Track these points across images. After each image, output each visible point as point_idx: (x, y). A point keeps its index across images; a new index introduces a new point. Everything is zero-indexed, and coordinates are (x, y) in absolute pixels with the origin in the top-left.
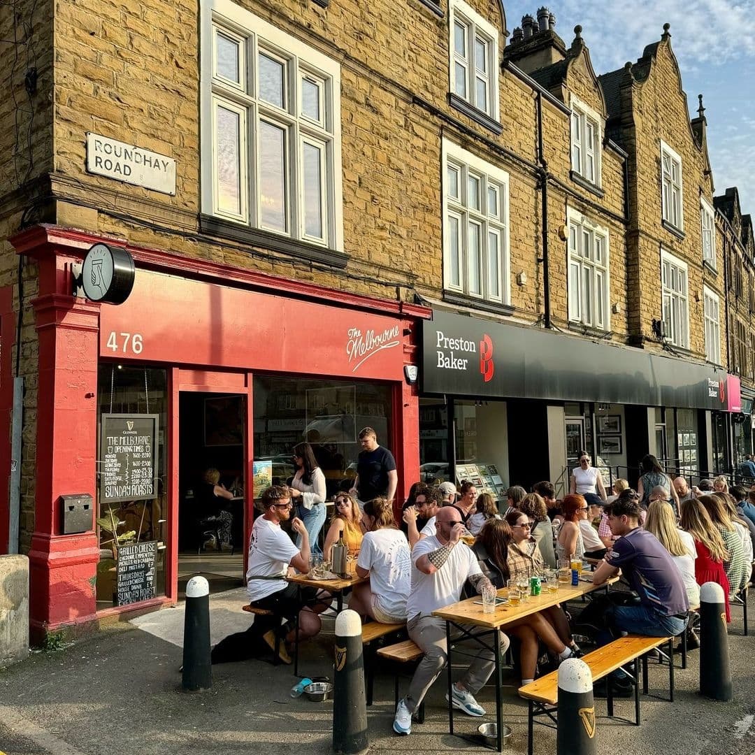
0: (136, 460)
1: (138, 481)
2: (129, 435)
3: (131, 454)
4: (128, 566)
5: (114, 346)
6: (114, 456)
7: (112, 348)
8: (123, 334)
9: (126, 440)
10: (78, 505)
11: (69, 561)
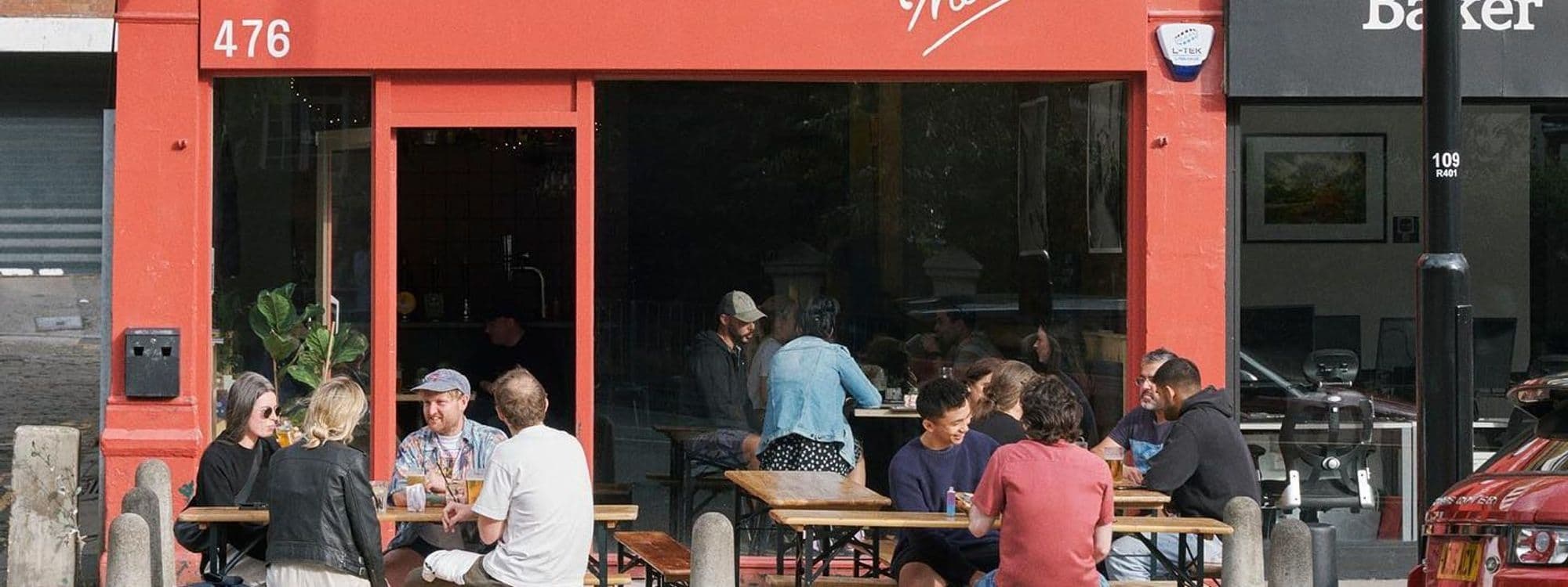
5: (230, 48)
7: (225, 51)
8: (247, 23)
10: (150, 346)
11: (138, 446)
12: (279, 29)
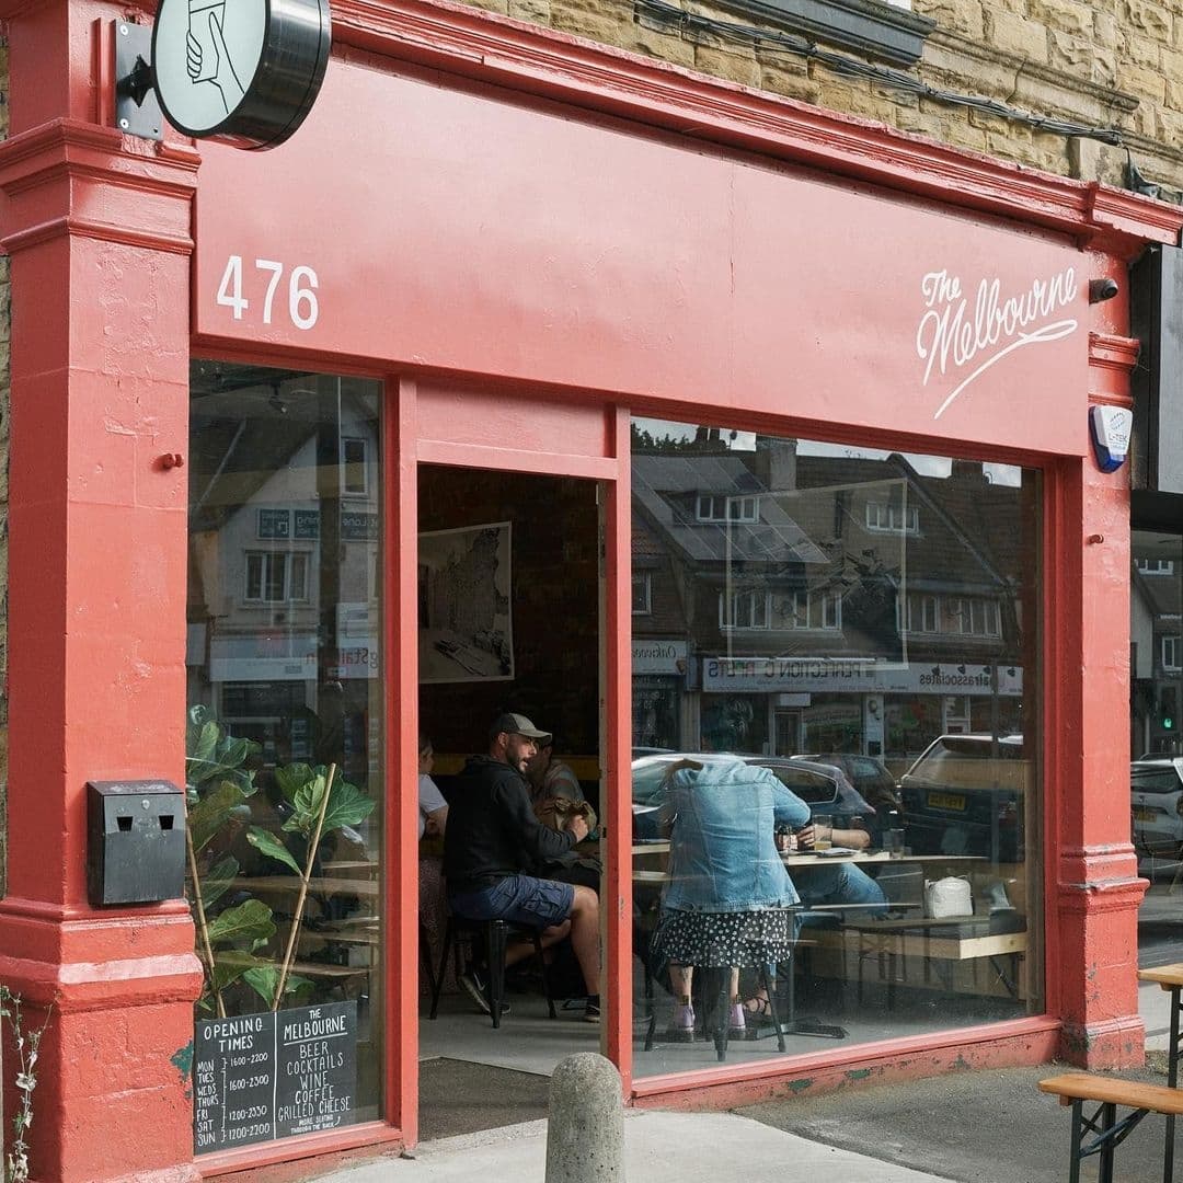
5: (239, 304)
7: (232, 307)
8: (261, 264)
10: (143, 813)
11: (114, 991)
12: (304, 282)
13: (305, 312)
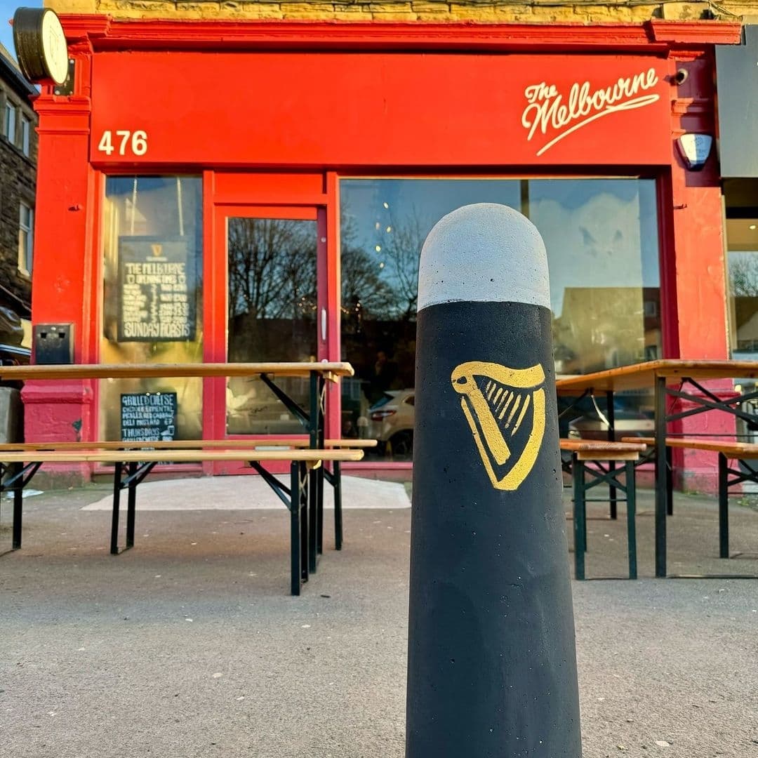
0: (165, 292)
1: (169, 319)
2: (156, 262)
3: (159, 286)
4: (136, 420)
5: (109, 149)
6: (137, 287)
7: (106, 151)
8: (120, 133)
9: (152, 267)
10: (51, 332)
11: (45, 397)
12: (140, 137)
13: (140, 147)
